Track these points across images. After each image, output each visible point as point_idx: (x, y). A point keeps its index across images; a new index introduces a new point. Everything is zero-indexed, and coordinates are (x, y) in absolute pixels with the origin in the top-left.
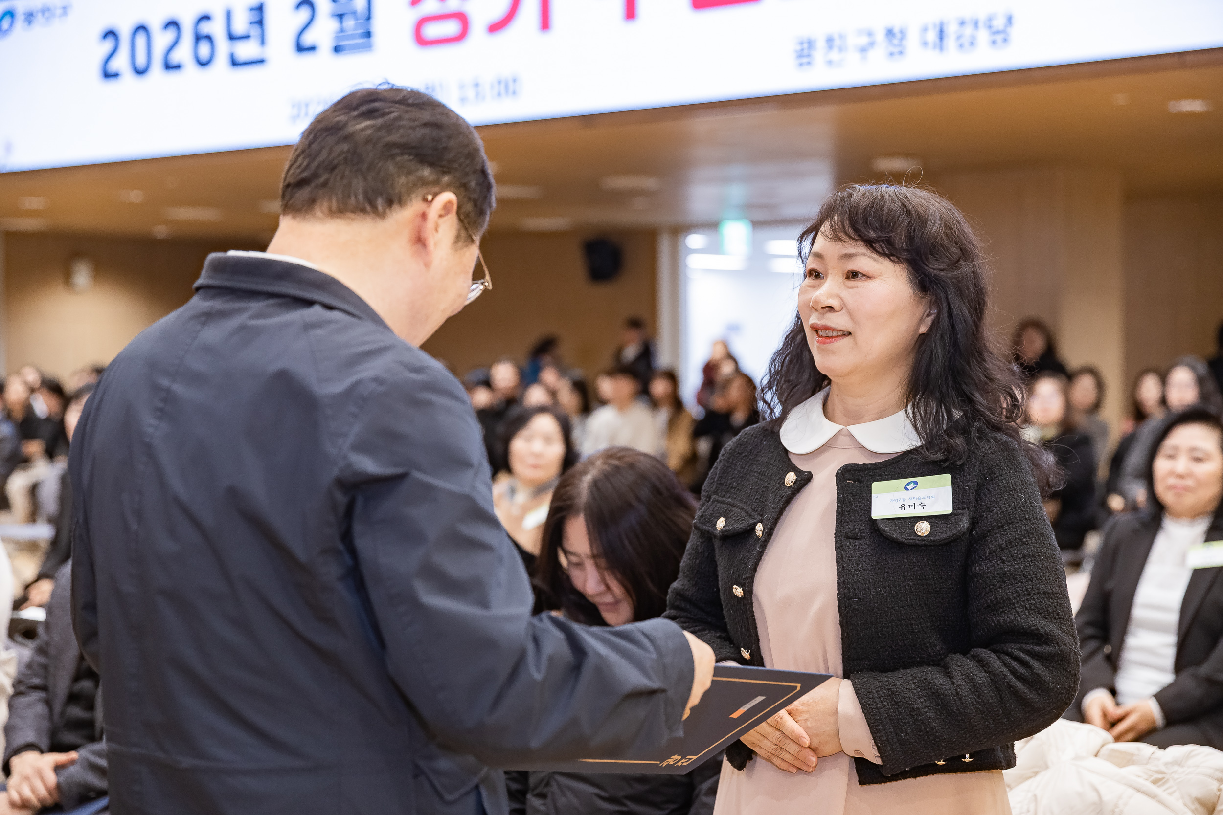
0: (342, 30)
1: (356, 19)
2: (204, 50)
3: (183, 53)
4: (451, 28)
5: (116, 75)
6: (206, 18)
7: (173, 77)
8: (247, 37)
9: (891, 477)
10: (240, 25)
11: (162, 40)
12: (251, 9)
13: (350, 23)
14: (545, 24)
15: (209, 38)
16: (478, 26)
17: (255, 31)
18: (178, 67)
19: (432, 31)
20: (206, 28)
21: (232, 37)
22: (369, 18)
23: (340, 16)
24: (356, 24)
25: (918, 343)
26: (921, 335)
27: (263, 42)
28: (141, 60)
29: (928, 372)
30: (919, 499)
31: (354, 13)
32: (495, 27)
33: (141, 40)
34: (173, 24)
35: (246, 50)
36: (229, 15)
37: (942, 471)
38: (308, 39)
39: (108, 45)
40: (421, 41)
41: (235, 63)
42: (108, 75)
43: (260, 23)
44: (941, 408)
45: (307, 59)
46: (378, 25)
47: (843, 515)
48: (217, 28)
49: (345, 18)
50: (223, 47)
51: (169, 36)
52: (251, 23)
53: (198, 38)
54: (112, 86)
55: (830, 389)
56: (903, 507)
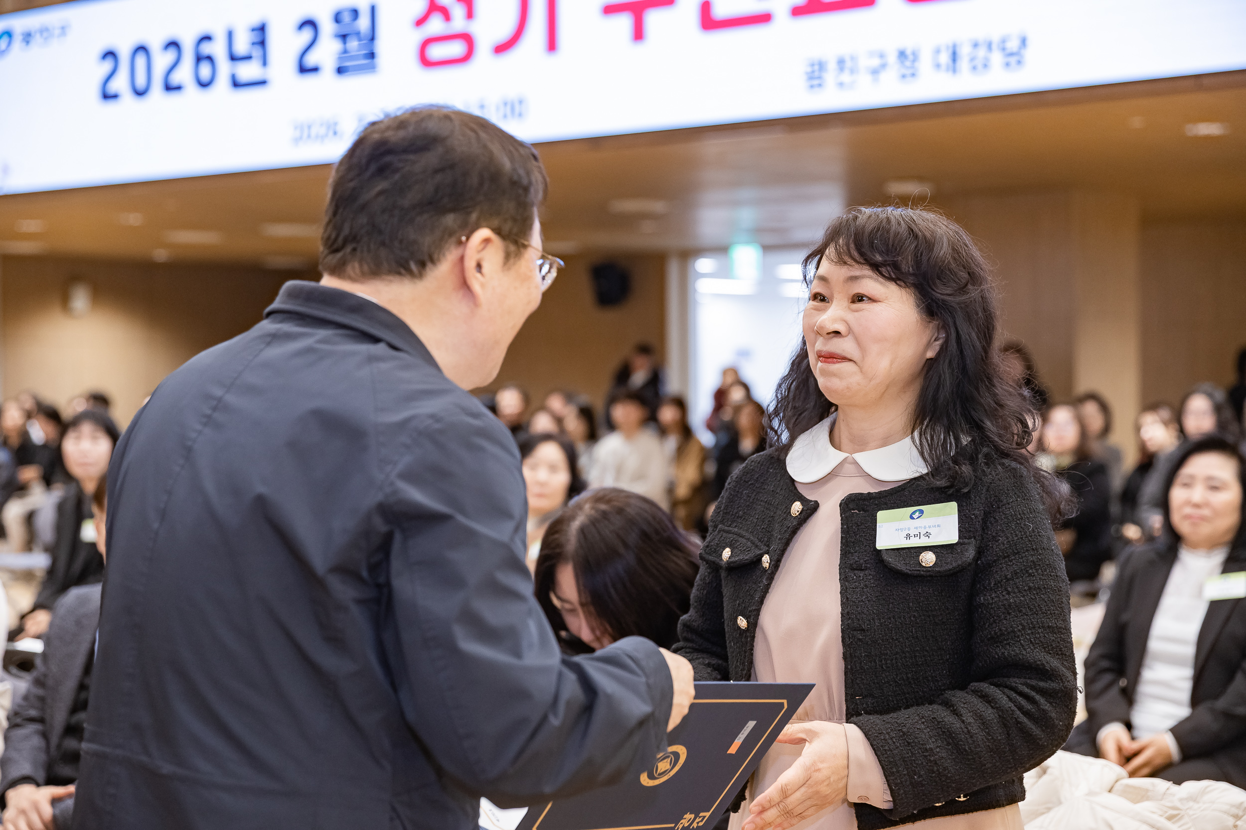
0: (345, 51)
1: (360, 40)
2: (205, 71)
3: (184, 74)
4: (456, 49)
5: (115, 96)
6: (207, 38)
7: (174, 98)
8: (248, 58)
9: (897, 506)
10: (242, 45)
11: (162, 60)
12: (253, 30)
13: (353, 44)
14: (552, 45)
15: (210, 58)
16: (483, 46)
17: (257, 52)
18: (178, 88)
19: (437, 52)
20: (206, 48)
21: (233, 58)
22: (372, 39)
23: (344, 37)
24: (359, 44)
25: (925, 369)
26: (927, 359)
27: (265, 63)
28: (141, 81)
29: (935, 399)
30: (925, 527)
31: (358, 34)
32: (501, 49)
33: (141, 61)
34: (173, 44)
35: (248, 71)
36: (230, 35)
37: (948, 499)
38: (311, 59)
39: (107, 66)
40: (426, 62)
41: (236, 84)
42: (107, 96)
43: (262, 43)
44: (950, 435)
45: (310, 80)
46: (382, 46)
47: (847, 546)
48: (217, 49)
49: (348, 39)
50: (224, 67)
51: (169, 57)
52: (253, 44)
53: (199, 58)
54: (111, 107)
55: (837, 415)
56: (908, 536)
